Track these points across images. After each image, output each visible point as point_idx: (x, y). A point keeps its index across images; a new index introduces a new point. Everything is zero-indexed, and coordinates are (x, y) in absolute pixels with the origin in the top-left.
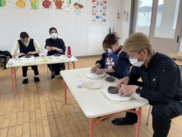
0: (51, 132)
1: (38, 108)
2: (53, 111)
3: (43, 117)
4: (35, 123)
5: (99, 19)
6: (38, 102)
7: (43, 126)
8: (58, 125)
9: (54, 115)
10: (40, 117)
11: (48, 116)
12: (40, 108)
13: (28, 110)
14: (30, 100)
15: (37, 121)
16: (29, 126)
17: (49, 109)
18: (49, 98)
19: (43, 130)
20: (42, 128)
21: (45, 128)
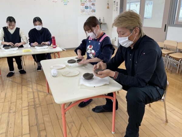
0: (29, 121)
1: (20, 99)
2: (34, 101)
3: (24, 107)
4: (14, 113)
5: (88, 10)
6: (21, 93)
7: (22, 116)
8: (37, 115)
9: (35, 105)
10: (21, 107)
11: (28, 106)
12: (21, 99)
13: (8, 101)
14: (13, 91)
15: (16, 111)
16: (8, 117)
17: (31, 100)
18: (32, 89)
19: (22, 119)
20: (21, 118)
21: (24, 118)
